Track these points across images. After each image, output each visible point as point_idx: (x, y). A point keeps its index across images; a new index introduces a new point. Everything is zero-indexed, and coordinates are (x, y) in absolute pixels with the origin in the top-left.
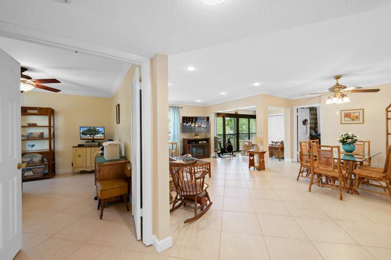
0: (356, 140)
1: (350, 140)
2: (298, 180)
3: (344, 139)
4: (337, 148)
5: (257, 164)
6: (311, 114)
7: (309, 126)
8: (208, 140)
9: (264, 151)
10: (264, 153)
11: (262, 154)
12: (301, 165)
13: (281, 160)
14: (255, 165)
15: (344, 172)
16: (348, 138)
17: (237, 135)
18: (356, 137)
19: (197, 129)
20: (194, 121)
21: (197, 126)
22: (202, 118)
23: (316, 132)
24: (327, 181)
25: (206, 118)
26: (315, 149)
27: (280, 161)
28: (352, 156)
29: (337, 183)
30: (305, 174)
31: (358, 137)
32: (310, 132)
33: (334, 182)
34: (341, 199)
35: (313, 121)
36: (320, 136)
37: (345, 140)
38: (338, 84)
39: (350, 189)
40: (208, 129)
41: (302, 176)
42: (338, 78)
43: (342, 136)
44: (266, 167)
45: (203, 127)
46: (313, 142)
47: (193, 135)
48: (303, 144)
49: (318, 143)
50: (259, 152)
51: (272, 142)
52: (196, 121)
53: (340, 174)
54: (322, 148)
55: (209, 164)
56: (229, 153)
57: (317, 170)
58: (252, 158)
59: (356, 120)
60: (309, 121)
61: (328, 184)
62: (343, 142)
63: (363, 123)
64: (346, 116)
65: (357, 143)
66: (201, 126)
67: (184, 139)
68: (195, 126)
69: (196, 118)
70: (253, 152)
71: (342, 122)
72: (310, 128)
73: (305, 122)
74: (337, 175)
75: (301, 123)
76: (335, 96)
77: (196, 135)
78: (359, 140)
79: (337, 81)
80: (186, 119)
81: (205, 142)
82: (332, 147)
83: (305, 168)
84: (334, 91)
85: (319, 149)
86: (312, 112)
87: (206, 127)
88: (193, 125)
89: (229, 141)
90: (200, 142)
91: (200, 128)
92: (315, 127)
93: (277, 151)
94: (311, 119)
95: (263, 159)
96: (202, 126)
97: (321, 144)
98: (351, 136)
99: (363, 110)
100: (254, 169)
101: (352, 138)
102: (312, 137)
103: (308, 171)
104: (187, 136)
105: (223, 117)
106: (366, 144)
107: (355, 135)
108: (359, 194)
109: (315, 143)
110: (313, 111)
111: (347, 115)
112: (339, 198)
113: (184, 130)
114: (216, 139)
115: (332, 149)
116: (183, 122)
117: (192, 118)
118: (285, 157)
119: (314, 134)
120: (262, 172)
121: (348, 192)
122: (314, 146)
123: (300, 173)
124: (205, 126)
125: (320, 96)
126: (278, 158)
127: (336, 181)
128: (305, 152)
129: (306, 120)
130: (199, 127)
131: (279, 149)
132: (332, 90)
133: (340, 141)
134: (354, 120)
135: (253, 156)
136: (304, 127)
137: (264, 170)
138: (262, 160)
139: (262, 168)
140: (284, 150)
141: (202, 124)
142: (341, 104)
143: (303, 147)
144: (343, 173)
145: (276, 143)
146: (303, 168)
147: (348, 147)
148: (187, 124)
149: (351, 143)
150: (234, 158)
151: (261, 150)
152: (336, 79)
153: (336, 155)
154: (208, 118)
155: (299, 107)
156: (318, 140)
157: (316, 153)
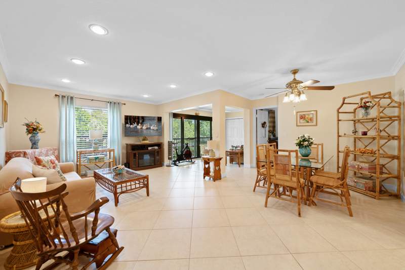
0: (312, 143)
1: (307, 143)
2: (254, 191)
3: (301, 141)
4: (295, 153)
5: (212, 174)
6: (270, 117)
7: (267, 129)
8: (160, 145)
9: (221, 157)
10: (220, 159)
11: (217, 161)
12: (258, 173)
13: (241, 165)
14: (210, 174)
15: (302, 180)
16: (304, 140)
17: (198, 139)
18: (312, 139)
19: (145, 132)
20: (141, 121)
21: (144, 127)
22: (151, 119)
23: (274, 136)
24: (284, 191)
25: (156, 119)
26: (272, 154)
27: (239, 167)
28: (308, 160)
29: (294, 192)
30: (261, 183)
31: (313, 139)
32: (269, 136)
33: (291, 192)
34: (299, 214)
35: (272, 124)
36: (277, 139)
37: (302, 143)
38: (295, 79)
39: (308, 200)
40: (160, 132)
41: (259, 186)
42: (295, 72)
43: (299, 138)
44: (222, 177)
45: (153, 130)
46: (271, 146)
47: (141, 138)
48: (260, 148)
49: (276, 147)
50: (214, 159)
51: (233, 147)
52: (143, 121)
53: (298, 185)
54: (280, 153)
55: (147, 177)
56: (188, 160)
57: (273, 180)
58: (207, 166)
59: (310, 122)
60: (267, 124)
61: (285, 194)
62: (300, 145)
63: (316, 125)
64: (302, 119)
65: (313, 146)
66: (150, 128)
67: (127, 144)
68: (142, 128)
69: (143, 118)
70: (209, 159)
71: (298, 125)
72: (269, 131)
73: (264, 125)
74: (295, 185)
75: (260, 125)
76: (292, 93)
77: (144, 140)
78: (315, 142)
79: (294, 76)
80: (129, 120)
81: (156, 148)
82: (290, 152)
83: (262, 177)
84: (291, 87)
85: (276, 154)
86: (271, 115)
87: (157, 130)
88: (139, 127)
89: (187, 147)
90: (149, 148)
91: (148, 131)
92: (273, 131)
93: (236, 156)
94: (270, 122)
95: (219, 166)
96: (152, 128)
97: (279, 148)
98: (307, 138)
99: (316, 111)
100: (210, 179)
101: (308, 141)
102: (270, 141)
103: (265, 179)
104: (132, 141)
105: (182, 118)
106: (320, 146)
107: (311, 137)
108: (316, 205)
109: (273, 147)
110: (272, 113)
111: (302, 117)
112: (297, 214)
113: (127, 132)
114: (170, 144)
115: (290, 154)
116: (126, 123)
117: (138, 117)
118: (244, 163)
119: (272, 137)
120: (217, 182)
121: (306, 204)
122: (272, 150)
123: (257, 182)
124: (156, 128)
125: (278, 97)
126: (238, 164)
127: (293, 191)
128: (262, 158)
129: (265, 123)
130: (147, 129)
131: (239, 154)
132: (289, 85)
133: (297, 144)
134: (308, 122)
135: (209, 163)
136: (263, 130)
137: (220, 179)
138: (217, 168)
139: (217, 177)
140: (243, 156)
141: (151, 125)
142: (298, 102)
143: (261, 152)
144: (301, 182)
145: (236, 147)
146: (259, 176)
147: (304, 151)
148: (131, 126)
149: (308, 146)
150: (193, 165)
151: (217, 157)
152: (292, 73)
153: (293, 161)
154: (160, 119)
155: (258, 109)
156: (275, 143)
157: (273, 159)
